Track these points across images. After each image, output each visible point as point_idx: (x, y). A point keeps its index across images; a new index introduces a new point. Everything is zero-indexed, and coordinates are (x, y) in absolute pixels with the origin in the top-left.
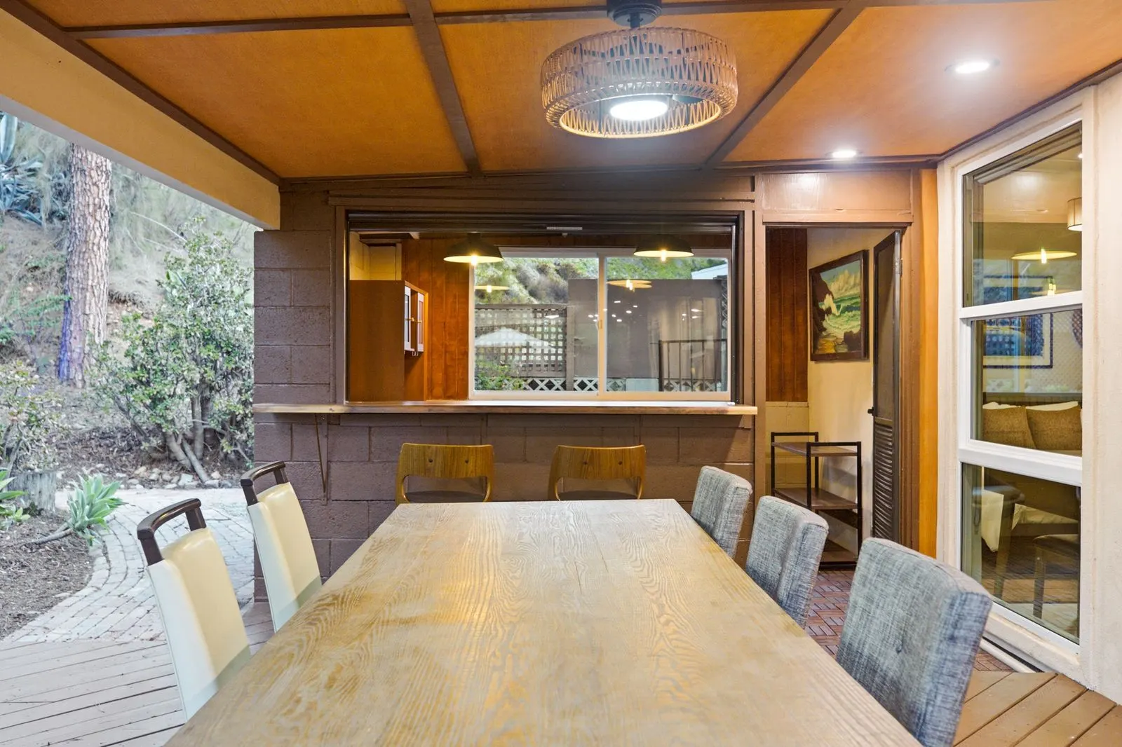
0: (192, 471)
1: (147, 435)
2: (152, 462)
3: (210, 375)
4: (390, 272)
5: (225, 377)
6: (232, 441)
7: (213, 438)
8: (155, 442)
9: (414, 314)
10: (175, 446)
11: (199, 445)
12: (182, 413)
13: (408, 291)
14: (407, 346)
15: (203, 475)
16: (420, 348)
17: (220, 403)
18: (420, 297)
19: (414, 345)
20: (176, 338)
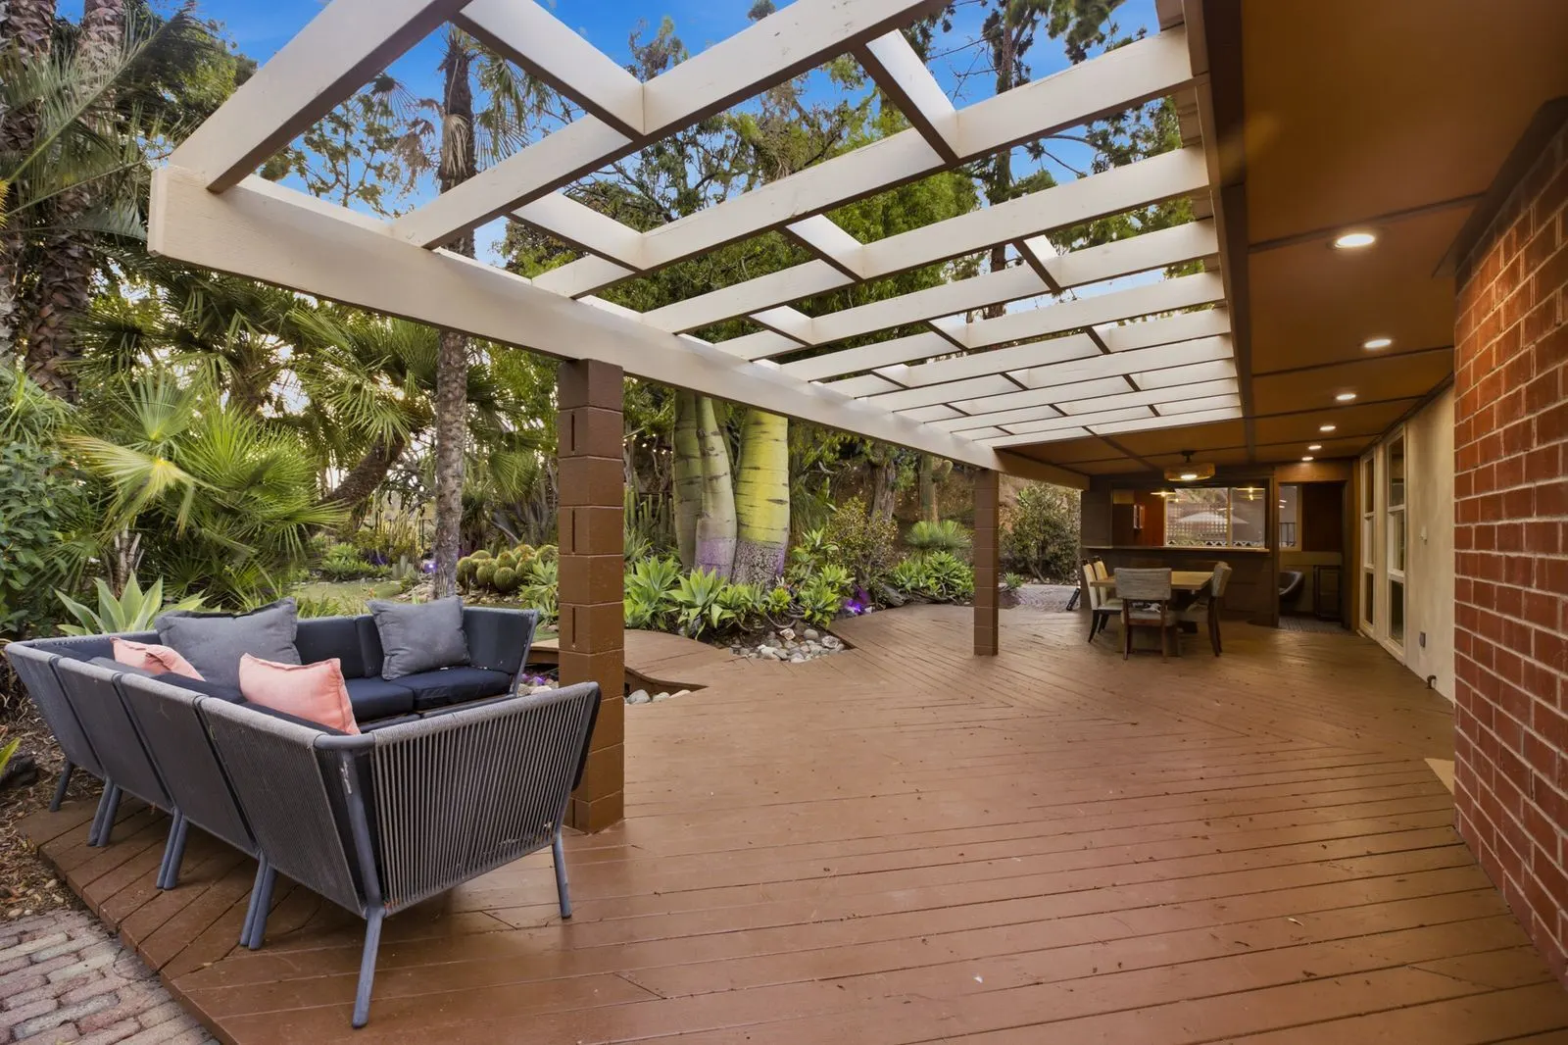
0: (1038, 577)
1: (1020, 562)
2: (1021, 573)
3: (1047, 537)
4: (1129, 500)
5: (1052, 538)
6: (1055, 565)
7: (1047, 564)
8: (1023, 565)
9: (1138, 514)
10: (1031, 567)
11: (1040, 567)
12: (1034, 554)
13: (1135, 507)
14: (1135, 527)
15: (1042, 578)
16: (1141, 527)
17: (1051, 549)
18: (1141, 508)
19: (1138, 526)
20: (1033, 522)
